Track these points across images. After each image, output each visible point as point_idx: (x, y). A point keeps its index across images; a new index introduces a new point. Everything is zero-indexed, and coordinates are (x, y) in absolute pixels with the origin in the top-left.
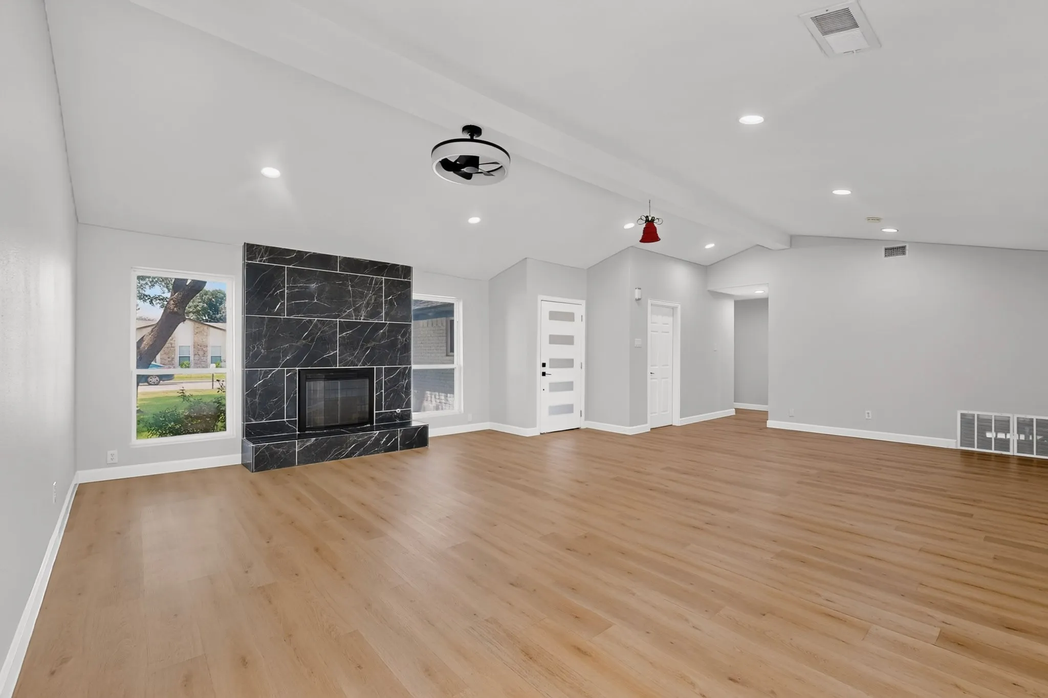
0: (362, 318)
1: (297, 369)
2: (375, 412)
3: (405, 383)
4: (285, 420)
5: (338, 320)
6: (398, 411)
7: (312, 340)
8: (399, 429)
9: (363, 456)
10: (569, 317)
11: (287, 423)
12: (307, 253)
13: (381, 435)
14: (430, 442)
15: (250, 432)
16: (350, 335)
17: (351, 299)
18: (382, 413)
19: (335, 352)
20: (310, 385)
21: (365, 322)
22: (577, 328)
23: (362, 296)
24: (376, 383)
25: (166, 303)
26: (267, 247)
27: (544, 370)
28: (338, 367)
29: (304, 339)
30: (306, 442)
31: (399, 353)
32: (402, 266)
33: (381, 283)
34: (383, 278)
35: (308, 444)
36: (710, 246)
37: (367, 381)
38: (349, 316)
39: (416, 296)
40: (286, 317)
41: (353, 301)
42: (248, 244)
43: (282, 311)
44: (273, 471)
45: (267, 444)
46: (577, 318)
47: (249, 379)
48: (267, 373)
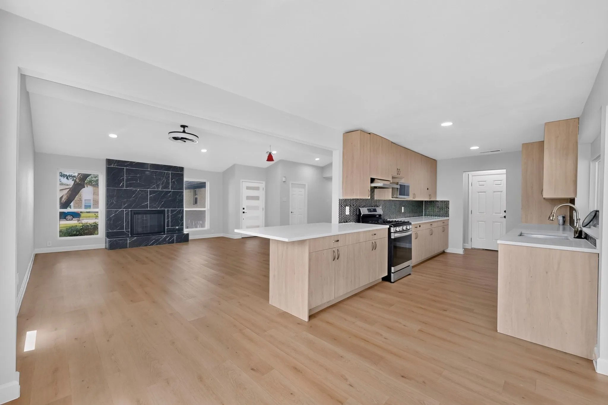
0: (160, 189)
1: (130, 210)
2: (166, 228)
3: (180, 216)
4: (124, 230)
5: (149, 190)
6: (177, 227)
7: (136, 198)
8: (175, 235)
9: (158, 245)
10: (257, 189)
11: (125, 232)
12: (134, 162)
13: (167, 237)
14: (189, 241)
15: (108, 235)
16: (154, 196)
17: (155, 181)
18: (169, 228)
19: (147, 203)
20: (136, 216)
21: (162, 191)
22: (261, 193)
23: (160, 179)
24: (167, 216)
25: (75, 178)
26: (116, 160)
27: (244, 211)
28: (149, 209)
29: (133, 197)
30: (133, 238)
31: (178, 203)
32: (179, 167)
33: (169, 174)
34: (170, 172)
35: (134, 239)
36: (317, 159)
37: (162, 215)
38: (154, 188)
39: (185, 179)
40: (125, 188)
41: (156, 182)
42: (108, 159)
43: (124, 186)
44: (117, 250)
45: (115, 239)
46: (261, 189)
47: (108, 214)
48: (116, 211)
